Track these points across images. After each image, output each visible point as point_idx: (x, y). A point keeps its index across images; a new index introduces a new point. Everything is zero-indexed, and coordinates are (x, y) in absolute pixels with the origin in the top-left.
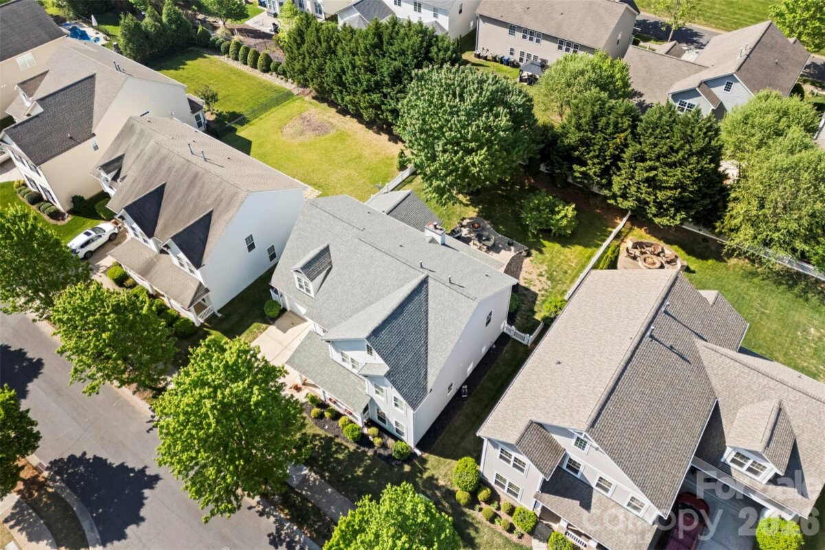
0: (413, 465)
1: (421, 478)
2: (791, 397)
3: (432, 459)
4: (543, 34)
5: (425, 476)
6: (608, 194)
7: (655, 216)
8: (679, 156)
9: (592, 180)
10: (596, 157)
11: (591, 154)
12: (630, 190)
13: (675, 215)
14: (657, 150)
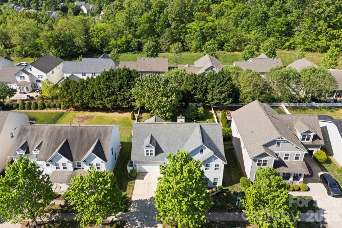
0: (226, 192)
1: (232, 194)
2: (302, 117)
3: (229, 188)
4: (146, 72)
5: (232, 193)
6: (207, 102)
7: (223, 103)
8: (224, 82)
9: (201, 99)
10: (200, 91)
11: (198, 91)
12: (214, 97)
13: (229, 100)
14: (217, 83)
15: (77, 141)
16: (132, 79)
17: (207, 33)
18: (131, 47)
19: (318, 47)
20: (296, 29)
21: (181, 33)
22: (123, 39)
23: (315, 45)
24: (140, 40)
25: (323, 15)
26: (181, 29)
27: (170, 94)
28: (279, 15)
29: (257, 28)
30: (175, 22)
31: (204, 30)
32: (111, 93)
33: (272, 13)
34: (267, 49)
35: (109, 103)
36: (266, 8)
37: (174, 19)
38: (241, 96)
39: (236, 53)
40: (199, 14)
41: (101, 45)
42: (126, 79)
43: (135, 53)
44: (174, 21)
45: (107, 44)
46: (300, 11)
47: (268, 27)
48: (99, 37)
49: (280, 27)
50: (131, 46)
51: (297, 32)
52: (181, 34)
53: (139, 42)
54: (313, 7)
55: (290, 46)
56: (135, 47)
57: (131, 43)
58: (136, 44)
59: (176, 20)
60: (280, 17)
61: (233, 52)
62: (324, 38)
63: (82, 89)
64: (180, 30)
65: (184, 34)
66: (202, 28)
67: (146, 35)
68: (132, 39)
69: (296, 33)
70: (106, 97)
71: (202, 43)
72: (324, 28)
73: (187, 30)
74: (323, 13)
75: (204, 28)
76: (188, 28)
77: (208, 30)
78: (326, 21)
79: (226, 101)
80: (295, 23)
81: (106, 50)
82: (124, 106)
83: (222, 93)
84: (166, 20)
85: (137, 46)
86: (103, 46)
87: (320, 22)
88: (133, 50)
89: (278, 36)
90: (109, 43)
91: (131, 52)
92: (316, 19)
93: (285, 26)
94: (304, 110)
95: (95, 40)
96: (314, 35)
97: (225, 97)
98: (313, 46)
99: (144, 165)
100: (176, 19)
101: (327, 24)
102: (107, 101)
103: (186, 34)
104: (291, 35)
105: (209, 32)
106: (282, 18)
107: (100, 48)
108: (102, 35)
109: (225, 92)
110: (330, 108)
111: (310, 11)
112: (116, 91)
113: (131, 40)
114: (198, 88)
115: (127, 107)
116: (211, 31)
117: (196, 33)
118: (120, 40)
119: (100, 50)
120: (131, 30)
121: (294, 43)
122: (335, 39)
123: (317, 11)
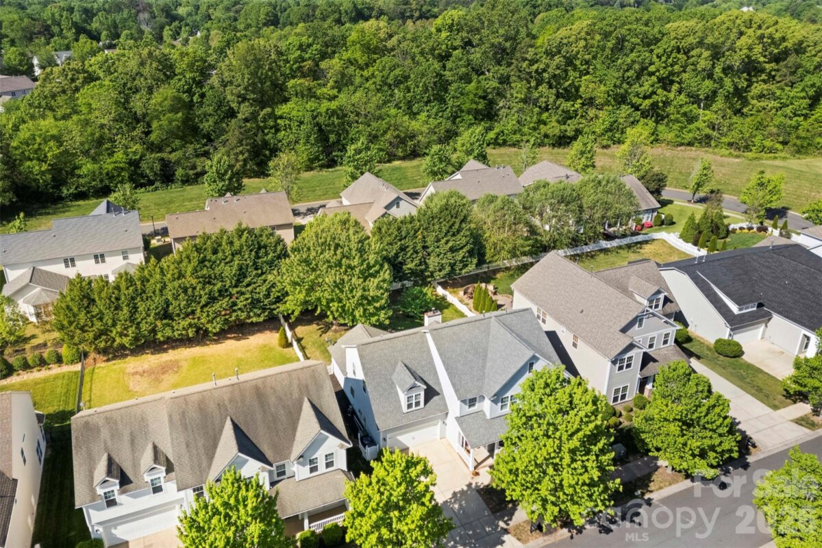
6: (429, 274)
7: (461, 270)
8: (457, 226)
9: (416, 270)
10: (412, 254)
11: (409, 254)
12: (443, 262)
13: (471, 262)
14: (444, 229)
15: (259, 416)
16: (263, 250)
17: (328, 125)
18: (143, 176)
19: (546, 136)
20: (501, 104)
21: (266, 128)
22: (119, 156)
23: (539, 134)
24: (164, 155)
25: (546, 75)
26: (264, 120)
27: (377, 268)
28: (466, 79)
29: (428, 108)
30: (247, 104)
31: (320, 120)
32: (217, 295)
33: (453, 76)
34: (473, 150)
35: (213, 319)
36: (437, 65)
37: (243, 99)
38: (488, 251)
39: (397, 163)
40: (298, 83)
41: (54, 179)
42: (250, 254)
43: (156, 189)
44: (243, 101)
45: (73, 175)
46: (503, 70)
47: (450, 103)
48: (46, 156)
49: (473, 102)
50: (142, 174)
51: (503, 110)
52: (266, 131)
53: (162, 159)
54: (524, 59)
55: (497, 138)
56: (156, 174)
57: (143, 165)
58: (157, 166)
59: (249, 99)
60: (470, 82)
61: (389, 161)
62: (554, 119)
63: (133, 299)
64: (262, 122)
65: (273, 131)
66: (315, 113)
67: (177, 142)
68: (143, 156)
69: (503, 112)
70: (202, 308)
71: (321, 149)
72: (551, 100)
73: (279, 121)
74: (544, 70)
75: (320, 114)
76: (281, 117)
77: (329, 118)
78: (551, 87)
79: (466, 266)
80: (498, 94)
81: (71, 191)
82: (254, 320)
83: (457, 250)
84: (221, 102)
85: (161, 170)
86: (59, 181)
87: (540, 88)
88: (151, 183)
89: (473, 121)
90: (77, 172)
91: (145, 186)
92: (533, 84)
93: (481, 100)
94: (592, 257)
95: (36, 167)
96: (535, 113)
97: (464, 257)
98: (537, 135)
99: (400, 434)
100: (248, 97)
101: (554, 91)
102: (208, 316)
103: (277, 130)
104: (494, 117)
105: (333, 124)
106: (473, 84)
107: (53, 187)
108: (52, 150)
109: (462, 248)
110: (629, 246)
111: (521, 67)
112: (230, 287)
113: (141, 158)
114: (408, 246)
115: (261, 319)
116: (336, 121)
117: (302, 127)
118: (108, 161)
119: (53, 194)
120: (135, 133)
121: (502, 132)
122: (571, 118)
123: (535, 67)
